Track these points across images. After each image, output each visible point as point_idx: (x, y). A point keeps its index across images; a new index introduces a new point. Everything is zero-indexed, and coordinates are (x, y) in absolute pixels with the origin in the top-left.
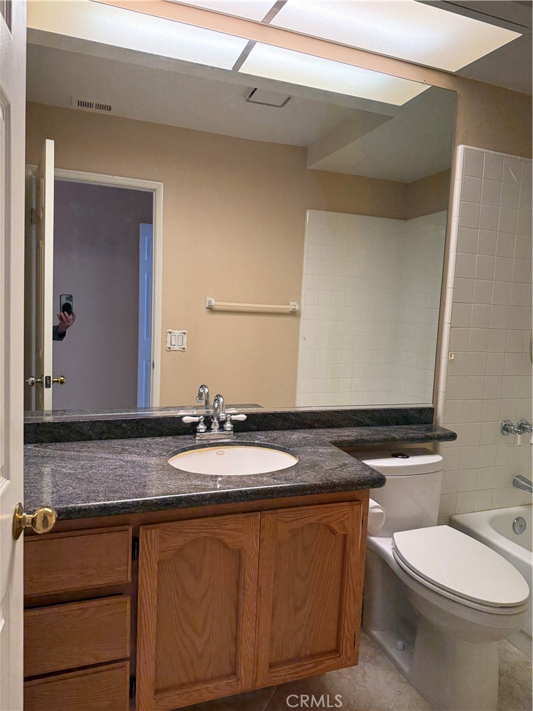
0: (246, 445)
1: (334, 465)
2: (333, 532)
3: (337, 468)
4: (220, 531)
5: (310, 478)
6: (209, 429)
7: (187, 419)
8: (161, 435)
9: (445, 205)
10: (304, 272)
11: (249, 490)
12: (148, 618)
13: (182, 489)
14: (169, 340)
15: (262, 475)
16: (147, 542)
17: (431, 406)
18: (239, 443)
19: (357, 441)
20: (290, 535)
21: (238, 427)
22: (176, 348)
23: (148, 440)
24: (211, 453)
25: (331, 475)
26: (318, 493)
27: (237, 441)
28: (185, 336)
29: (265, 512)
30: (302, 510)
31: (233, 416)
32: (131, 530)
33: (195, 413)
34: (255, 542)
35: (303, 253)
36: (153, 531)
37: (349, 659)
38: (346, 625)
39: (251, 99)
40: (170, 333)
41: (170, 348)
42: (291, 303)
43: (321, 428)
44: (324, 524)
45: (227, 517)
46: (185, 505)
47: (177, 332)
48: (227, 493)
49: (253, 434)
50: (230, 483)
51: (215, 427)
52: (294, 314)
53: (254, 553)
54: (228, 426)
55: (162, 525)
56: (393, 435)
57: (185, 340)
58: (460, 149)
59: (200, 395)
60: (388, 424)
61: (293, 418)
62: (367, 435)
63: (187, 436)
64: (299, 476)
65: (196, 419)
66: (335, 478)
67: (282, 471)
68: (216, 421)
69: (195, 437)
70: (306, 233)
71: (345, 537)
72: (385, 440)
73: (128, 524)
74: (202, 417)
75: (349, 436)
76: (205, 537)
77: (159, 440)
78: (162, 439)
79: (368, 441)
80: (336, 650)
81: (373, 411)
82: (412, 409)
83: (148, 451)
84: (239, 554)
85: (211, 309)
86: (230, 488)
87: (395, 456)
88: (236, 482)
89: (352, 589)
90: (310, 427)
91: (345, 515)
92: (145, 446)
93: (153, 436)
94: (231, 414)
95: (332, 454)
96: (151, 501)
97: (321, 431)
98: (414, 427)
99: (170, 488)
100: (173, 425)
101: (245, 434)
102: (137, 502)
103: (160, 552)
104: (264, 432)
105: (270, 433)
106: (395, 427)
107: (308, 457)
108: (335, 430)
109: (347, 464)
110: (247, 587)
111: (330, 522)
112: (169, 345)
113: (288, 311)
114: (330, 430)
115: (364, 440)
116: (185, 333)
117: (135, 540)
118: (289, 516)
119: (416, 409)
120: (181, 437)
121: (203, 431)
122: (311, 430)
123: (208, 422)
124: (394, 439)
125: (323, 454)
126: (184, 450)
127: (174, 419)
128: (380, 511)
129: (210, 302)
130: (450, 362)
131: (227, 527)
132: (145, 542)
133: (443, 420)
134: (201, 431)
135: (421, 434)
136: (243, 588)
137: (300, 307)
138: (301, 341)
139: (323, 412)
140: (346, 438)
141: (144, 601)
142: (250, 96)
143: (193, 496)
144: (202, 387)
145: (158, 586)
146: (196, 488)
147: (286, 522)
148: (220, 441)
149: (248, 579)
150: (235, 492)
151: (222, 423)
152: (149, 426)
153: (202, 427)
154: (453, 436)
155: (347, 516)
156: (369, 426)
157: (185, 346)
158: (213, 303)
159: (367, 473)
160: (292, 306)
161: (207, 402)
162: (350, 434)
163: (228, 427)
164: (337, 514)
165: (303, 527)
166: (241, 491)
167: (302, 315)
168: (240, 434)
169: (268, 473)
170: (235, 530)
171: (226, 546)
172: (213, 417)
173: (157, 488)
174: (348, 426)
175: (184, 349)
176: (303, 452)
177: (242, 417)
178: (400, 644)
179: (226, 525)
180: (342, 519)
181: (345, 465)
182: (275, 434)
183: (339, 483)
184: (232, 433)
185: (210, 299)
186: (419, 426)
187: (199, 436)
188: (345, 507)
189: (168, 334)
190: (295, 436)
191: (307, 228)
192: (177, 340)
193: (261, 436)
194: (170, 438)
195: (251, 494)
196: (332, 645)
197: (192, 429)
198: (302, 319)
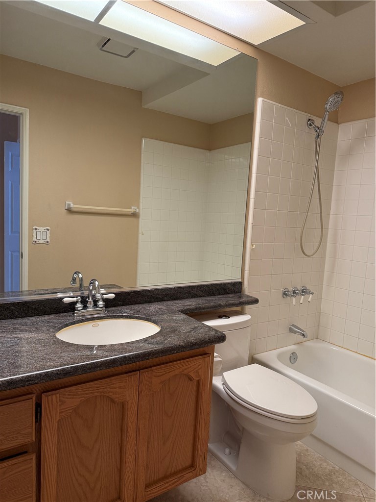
0: (116, 318)
1: (188, 329)
2: (190, 379)
3: (191, 331)
4: (109, 389)
5: (174, 341)
6: (85, 307)
7: (67, 300)
8: (44, 314)
9: (250, 139)
10: (142, 185)
11: (131, 355)
12: (50, 469)
13: (76, 360)
14: (34, 235)
15: (138, 342)
16: (49, 407)
17: (240, 280)
18: (110, 316)
19: (196, 309)
20: (161, 386)
21: (108, 303)
22: (41, 241)
23: (34, 319)
24: (88, 326)
25: (188, 337)
26: (181, 352)
27: (109, 315)
28: (48, 232)
29: (143, 371)
30: (169, 366)
31: (104, 296)
32: (34, 398)
33: (72, 294)
34: (135, 395)
35: (140, 170)
36: (54, 396)
37: (201, 470)
38: (199, 446)
39: (104, 48)
40: (36, 229)
41: (36, 242)
42: (133, 207)
43: (170, 300)
44: (184, 374)
45: (113, 378)
46: (80, 373)
47: (42, 229)
48: (114, 359)
49: (119, 308)
50: (115, 350)
51: (90, 306)
52: (135, 215)
53: (134, 403)
54: (101, 303)
55: (61, 391)
56: (219, 302)
57: (49, 235)
58: (260, 101)
59: (74, 280)
60: (214, 295)
61: (149, 294)
62: (203, 304)
63: (66, 314)
64: (166, 339)
65: (75, 299)
66: (192, 339)
67: (151, 337)
68: (91, 300)
69: (73, 314)
70: (143, 155)
71: (198, 382)
72: (215, 307)
73: (32, 393)
74: (79, 298)
75: (190, 305)
76: (96, 396)
77: (43, 318)
78: (46, 318)
79: (204, 308)
80: (192, 466)
81: (204, 286)
82: (229, 283)
83: (37, 328)
84: (123, 406)
85: (70, 211)
86: (116, 355)
87: (220, 317)
88: (119, 350)
89: (203, 419)
90: (162, 300)
91: (199, 365)
92: (33, 324)
93: (38, 315)
94: (103, 294)
95: (184, 320)
96: (52, 372)
97: (169, 303)
98: (231, 296)
99: (66, 359)
100: (55, 306)
101: (113, 309)
102: (40, 374)
103: (60, 413)
104: (128, 307)
105: (133, 307)
106: (218, 296)
107: (167, 324)
108: (179, 302)
109: (197, 327)
110: (129, 430)
111: (189, 372)
112: (34, 239)
113: (130, 213)
114: (176, 302)
115: (200, 307)
116: (48, 230)
117: (39, 406)
118: (161, 371)
119: (231, 283)
120: (61, 315)
121: (81, 309)
122: (162, 303)
123: (84, 302)
124: (220, 306)
125: (177, 320)
126: (67, 325)
127: (55, 300)
128: (220, 359)
129: (69, 205)
130: (252, 250)
131: (114, 386)
132: (47, 406)
133: (248, 290)
134: (79, 309)
135: (237, 301)
136: (126, 431)
137: (139, 210)
138: (140, 235)
139: (171, 289)
140: (189, 307)
141: (47, 456)
142: (103, 46)
143: (87, 364)
144: (75, 273)
145: (58, 441)
146: (88, 358)
147: (158, 376)
148: (95, 316)
149: (130, 424)
150: (121, 358)
151: (95, 302)
152: (34, 307)
153: (79, 306)
154: (256, 301)
155: (200, 366)
156: (201, 297)
157: (48, 240)
158: (72, 205)
159: (213, 333)
160: (133, 210)
161: (81, 285)
162: (190, 304)
163: (101, 305)
164: (193, 365)
165: (169, 379)
166: (125, 357)
167: (141, 217)
168: (109, 309)
169: (141, 339)
170: (120, 387)
171: (113, 401)
172: (88, 297)
173: (55, 360)
174: (187, 298)
175: (48, 242)
176: (163, 320)
177: (112, 296)
178: (227, 451)
179: (113, 384)
180: (197, 369)
181: (195, 328)
182: (137, 307)
183: (196, 343)
184: (104, 308)
185: (69, 203)
186: (233, 295)
187: (77, 313)
188: (199, 360)
189: (34, 230)
190: (153, 308)
191: (142, 152)
192: (42, 235)
193: (126, 310)
194: (51, 316)
195: (133, 358)
196: (188, 462)
197: (71, 308)
198: (140, 219)
